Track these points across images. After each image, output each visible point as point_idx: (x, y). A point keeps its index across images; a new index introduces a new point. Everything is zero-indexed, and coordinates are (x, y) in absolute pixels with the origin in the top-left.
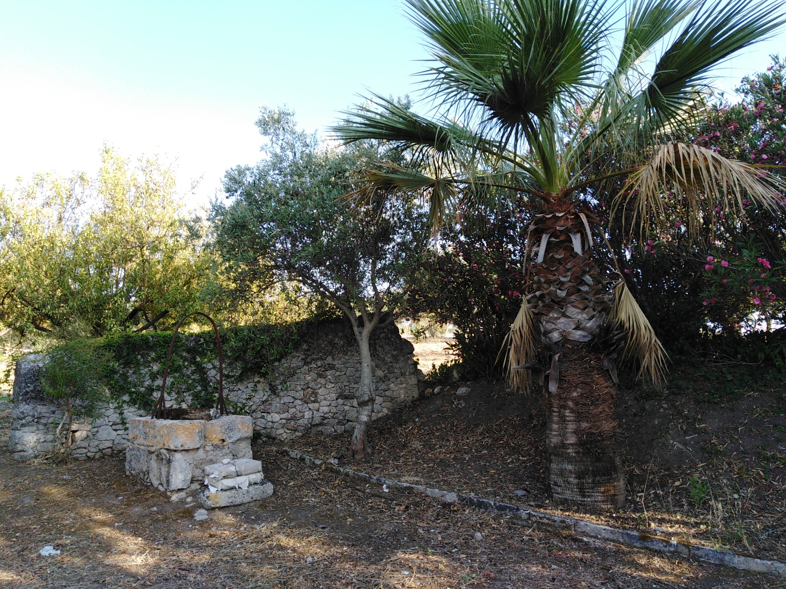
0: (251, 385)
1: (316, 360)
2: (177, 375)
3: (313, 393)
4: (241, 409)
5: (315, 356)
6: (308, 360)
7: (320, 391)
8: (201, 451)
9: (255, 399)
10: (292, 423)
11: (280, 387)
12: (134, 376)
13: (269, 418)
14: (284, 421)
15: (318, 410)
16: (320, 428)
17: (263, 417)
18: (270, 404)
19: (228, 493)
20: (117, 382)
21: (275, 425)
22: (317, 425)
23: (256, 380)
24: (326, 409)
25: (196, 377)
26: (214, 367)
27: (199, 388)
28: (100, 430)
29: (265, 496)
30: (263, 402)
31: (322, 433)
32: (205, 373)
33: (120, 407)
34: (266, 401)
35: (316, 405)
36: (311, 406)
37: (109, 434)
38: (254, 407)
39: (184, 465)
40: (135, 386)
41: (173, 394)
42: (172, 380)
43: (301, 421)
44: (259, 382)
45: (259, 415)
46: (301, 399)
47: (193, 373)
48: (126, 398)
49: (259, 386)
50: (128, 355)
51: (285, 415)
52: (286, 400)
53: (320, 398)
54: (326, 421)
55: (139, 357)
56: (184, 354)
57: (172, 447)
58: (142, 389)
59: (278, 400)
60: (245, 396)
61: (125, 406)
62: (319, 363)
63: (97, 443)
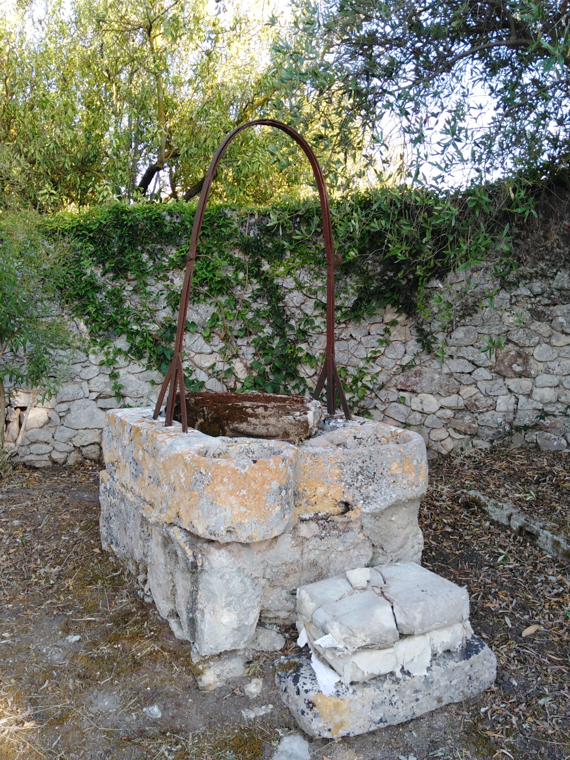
0: (377, 329)
1: (531, 277)
2: (223, 299)
3: (519, 355)
4: (355, 381)
5: (527, 269)
6: (511, 278)
7: (536, 351)
8: (287, 541)
9: (384, 361)
10: (468, 418)
11: (441, 337)
12: (136, 298)
13: (415, 403)
14: (449, 413)
15: (529, 396)
16: (532, 436)
17: (401, 401)
18: (419, 374)
19: (370, 692)
20: (100, 309)
21: (429, 421)
22: (526, 428)
23: (389, 317)
24: (549, 394)
25: (262, 305)
26: (300, 287)
27: (268, 330)
28: (74, 407)
29: (475, 689)
30: (404, 368)
31: (537, 447)
32: (280, 299)
33: (111, 363)
34: (410, 366)
35: (526, 383)
36: (513, 383)
37: (92, 417)
38: (382, 378)
39: (236, 584)
40: (138, 320)
41: (216, 340)
42: (213, 309)
43: (487, 416)
44: (394, 323)
45: (393, 394)
46: (490, 368)
47: (255, 297)
48: (122, 343)
49: (394, 331)
50: (122, 251)
51: (452, 400)
52: (455, 366)
53: (535, 367)
54: (547, 422)
55: (145, 257)
56: (237, 254)
57: (201, 531)
58: (154, 328)
59: (436, 364)
60: (363, 353)
61: (121, 360)
62: (537, 286)
63: (68, 433)
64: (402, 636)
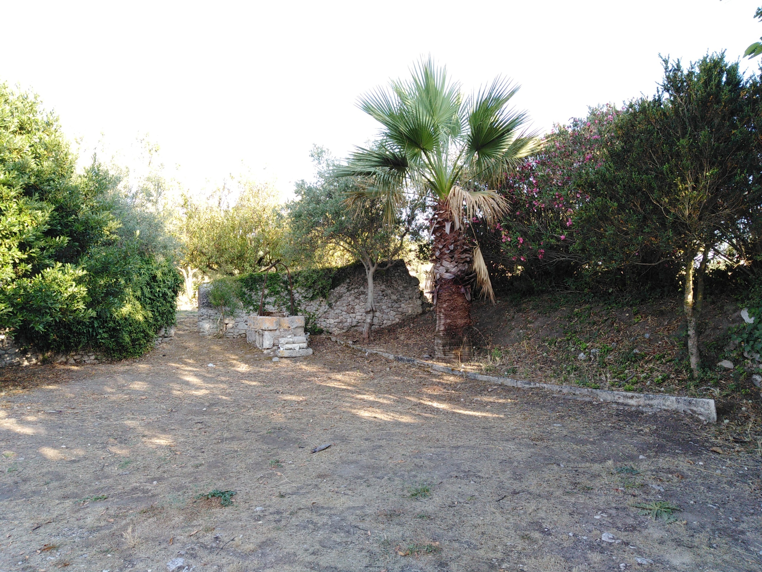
0: (318, 303)
1: (355, 289)
2: (278, 296)
3: (352, 308)
4: (313, 316)
5: (353, 286)
6: (350, 289)
7: (356, 307)
8: (277, 331)
9: (320, 311)
10: (341, 325)
11: (334, 304)
12: (255, 296)
13: (328, 321)
14: (336, 323)
15: (355, 318)
16: (356, 328)
17: (325, 321)
18: (329, 314)
19: (289, 351)
20: (246, 299)
21: (331, 326)
22: (354, 326)
23: (321, 300)
24: (359, 317)
25: (288, 297)
26: (298, 292)
27: (290, 304)
28: (239, 324)
29: (308, 354)
30: (325, 312)
31: (357, 331)
32: (293, 295)
33: (249, 313)
34: (326, 312)
35: (354, 315)
36: (351, 315)
37: (244, 326)
38: (320, 315)
39: (269, 337)
40: (256, 302)
41: (276, 306)
42: (275, 299)
43: (345, 324)
44: (322, 301)
45: (323, 319)
46: (346, 311)
47: (286, 295)
48: (251, 308)
49: (322, 303)
50: (252, 284)
51: (337, 320)
52: (337, 311)
53: (356, 311)
54: (359, 324)
55: (258, 286)
56: (282, 284)
57: (263, 329)
58: (260, 303)
59: (333, 311)
60: (315, 309)
61: (251, 312)
62: (356, 290)
63: (238, 330)
64: (293, 343)
